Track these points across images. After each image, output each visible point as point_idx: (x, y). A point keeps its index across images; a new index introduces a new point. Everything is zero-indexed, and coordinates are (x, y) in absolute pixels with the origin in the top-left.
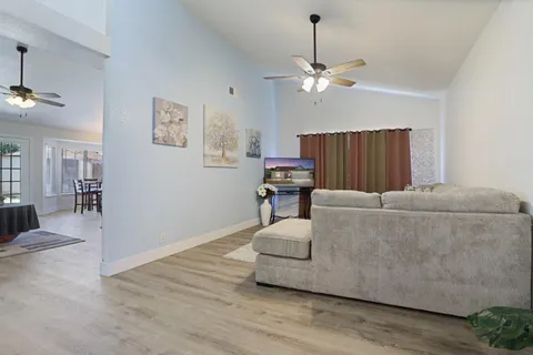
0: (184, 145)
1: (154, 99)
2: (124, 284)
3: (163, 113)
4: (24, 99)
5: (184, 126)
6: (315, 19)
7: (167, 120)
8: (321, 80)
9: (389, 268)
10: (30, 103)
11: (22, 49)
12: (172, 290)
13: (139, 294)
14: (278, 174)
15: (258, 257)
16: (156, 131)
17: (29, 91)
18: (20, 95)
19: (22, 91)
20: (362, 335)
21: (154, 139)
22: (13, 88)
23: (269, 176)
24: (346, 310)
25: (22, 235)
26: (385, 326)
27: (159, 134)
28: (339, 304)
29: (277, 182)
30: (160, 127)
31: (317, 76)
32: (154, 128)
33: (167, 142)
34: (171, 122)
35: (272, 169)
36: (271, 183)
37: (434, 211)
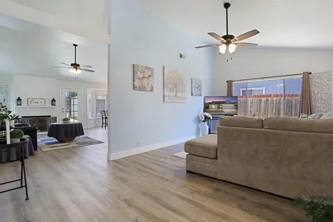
0: (152, 90)
1: (134, 65)
2: (117, 165)
3: (139, 73)
4: (77, 69)
5: (151, 79)
6: (227, 6)
7: (141, 76)
8: (231, 46)
9: (266, 168)
10: (79, 72)
11: (75, 45)
12: (140, 170)
13: (123, 170)
14: (213, 106)
15: (187, 156)
16: (135, 83)
17: (78, 65)
18: (75, 68)
19: (75, 66)
20: (240, 207)
21: (134, 87)
22: (72, 65)
23: (208, 108)
24: (236, 191)
25: (77, 138)
26: (259, 204)
27: (137, 84)
28: (233, 187)
29: (213, 112)
30: (137, 80)
31: (228, 43)
32: (134, 81)
33: (142, 89)
34: (143, 77)
35: (210, 103)
36: (208, 112)
37: (299, 131)
